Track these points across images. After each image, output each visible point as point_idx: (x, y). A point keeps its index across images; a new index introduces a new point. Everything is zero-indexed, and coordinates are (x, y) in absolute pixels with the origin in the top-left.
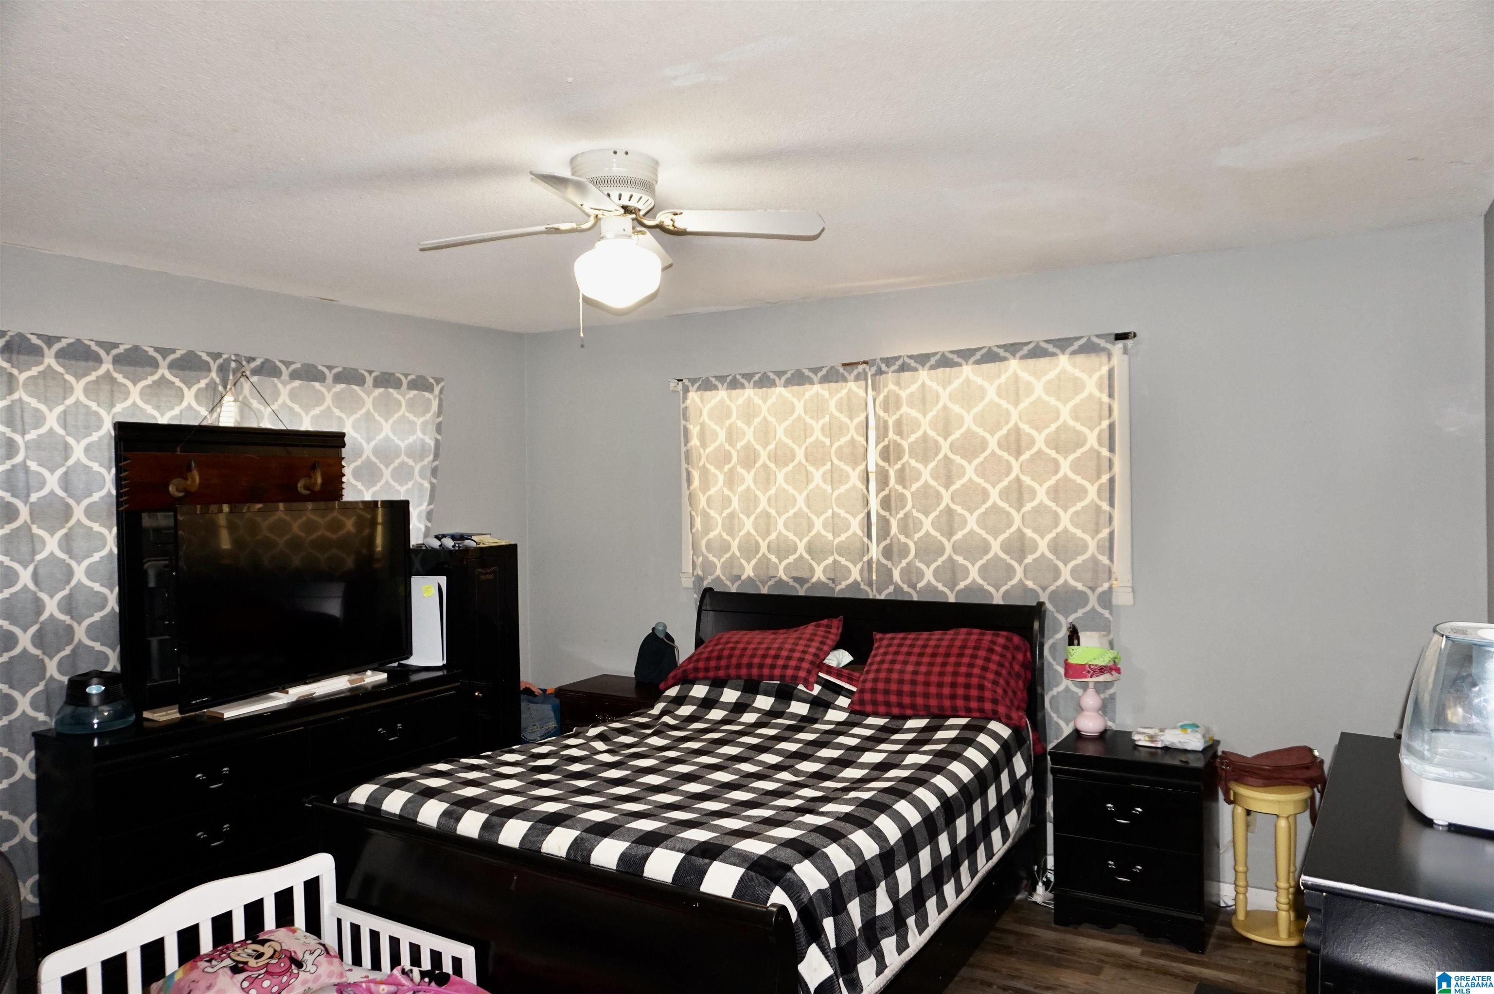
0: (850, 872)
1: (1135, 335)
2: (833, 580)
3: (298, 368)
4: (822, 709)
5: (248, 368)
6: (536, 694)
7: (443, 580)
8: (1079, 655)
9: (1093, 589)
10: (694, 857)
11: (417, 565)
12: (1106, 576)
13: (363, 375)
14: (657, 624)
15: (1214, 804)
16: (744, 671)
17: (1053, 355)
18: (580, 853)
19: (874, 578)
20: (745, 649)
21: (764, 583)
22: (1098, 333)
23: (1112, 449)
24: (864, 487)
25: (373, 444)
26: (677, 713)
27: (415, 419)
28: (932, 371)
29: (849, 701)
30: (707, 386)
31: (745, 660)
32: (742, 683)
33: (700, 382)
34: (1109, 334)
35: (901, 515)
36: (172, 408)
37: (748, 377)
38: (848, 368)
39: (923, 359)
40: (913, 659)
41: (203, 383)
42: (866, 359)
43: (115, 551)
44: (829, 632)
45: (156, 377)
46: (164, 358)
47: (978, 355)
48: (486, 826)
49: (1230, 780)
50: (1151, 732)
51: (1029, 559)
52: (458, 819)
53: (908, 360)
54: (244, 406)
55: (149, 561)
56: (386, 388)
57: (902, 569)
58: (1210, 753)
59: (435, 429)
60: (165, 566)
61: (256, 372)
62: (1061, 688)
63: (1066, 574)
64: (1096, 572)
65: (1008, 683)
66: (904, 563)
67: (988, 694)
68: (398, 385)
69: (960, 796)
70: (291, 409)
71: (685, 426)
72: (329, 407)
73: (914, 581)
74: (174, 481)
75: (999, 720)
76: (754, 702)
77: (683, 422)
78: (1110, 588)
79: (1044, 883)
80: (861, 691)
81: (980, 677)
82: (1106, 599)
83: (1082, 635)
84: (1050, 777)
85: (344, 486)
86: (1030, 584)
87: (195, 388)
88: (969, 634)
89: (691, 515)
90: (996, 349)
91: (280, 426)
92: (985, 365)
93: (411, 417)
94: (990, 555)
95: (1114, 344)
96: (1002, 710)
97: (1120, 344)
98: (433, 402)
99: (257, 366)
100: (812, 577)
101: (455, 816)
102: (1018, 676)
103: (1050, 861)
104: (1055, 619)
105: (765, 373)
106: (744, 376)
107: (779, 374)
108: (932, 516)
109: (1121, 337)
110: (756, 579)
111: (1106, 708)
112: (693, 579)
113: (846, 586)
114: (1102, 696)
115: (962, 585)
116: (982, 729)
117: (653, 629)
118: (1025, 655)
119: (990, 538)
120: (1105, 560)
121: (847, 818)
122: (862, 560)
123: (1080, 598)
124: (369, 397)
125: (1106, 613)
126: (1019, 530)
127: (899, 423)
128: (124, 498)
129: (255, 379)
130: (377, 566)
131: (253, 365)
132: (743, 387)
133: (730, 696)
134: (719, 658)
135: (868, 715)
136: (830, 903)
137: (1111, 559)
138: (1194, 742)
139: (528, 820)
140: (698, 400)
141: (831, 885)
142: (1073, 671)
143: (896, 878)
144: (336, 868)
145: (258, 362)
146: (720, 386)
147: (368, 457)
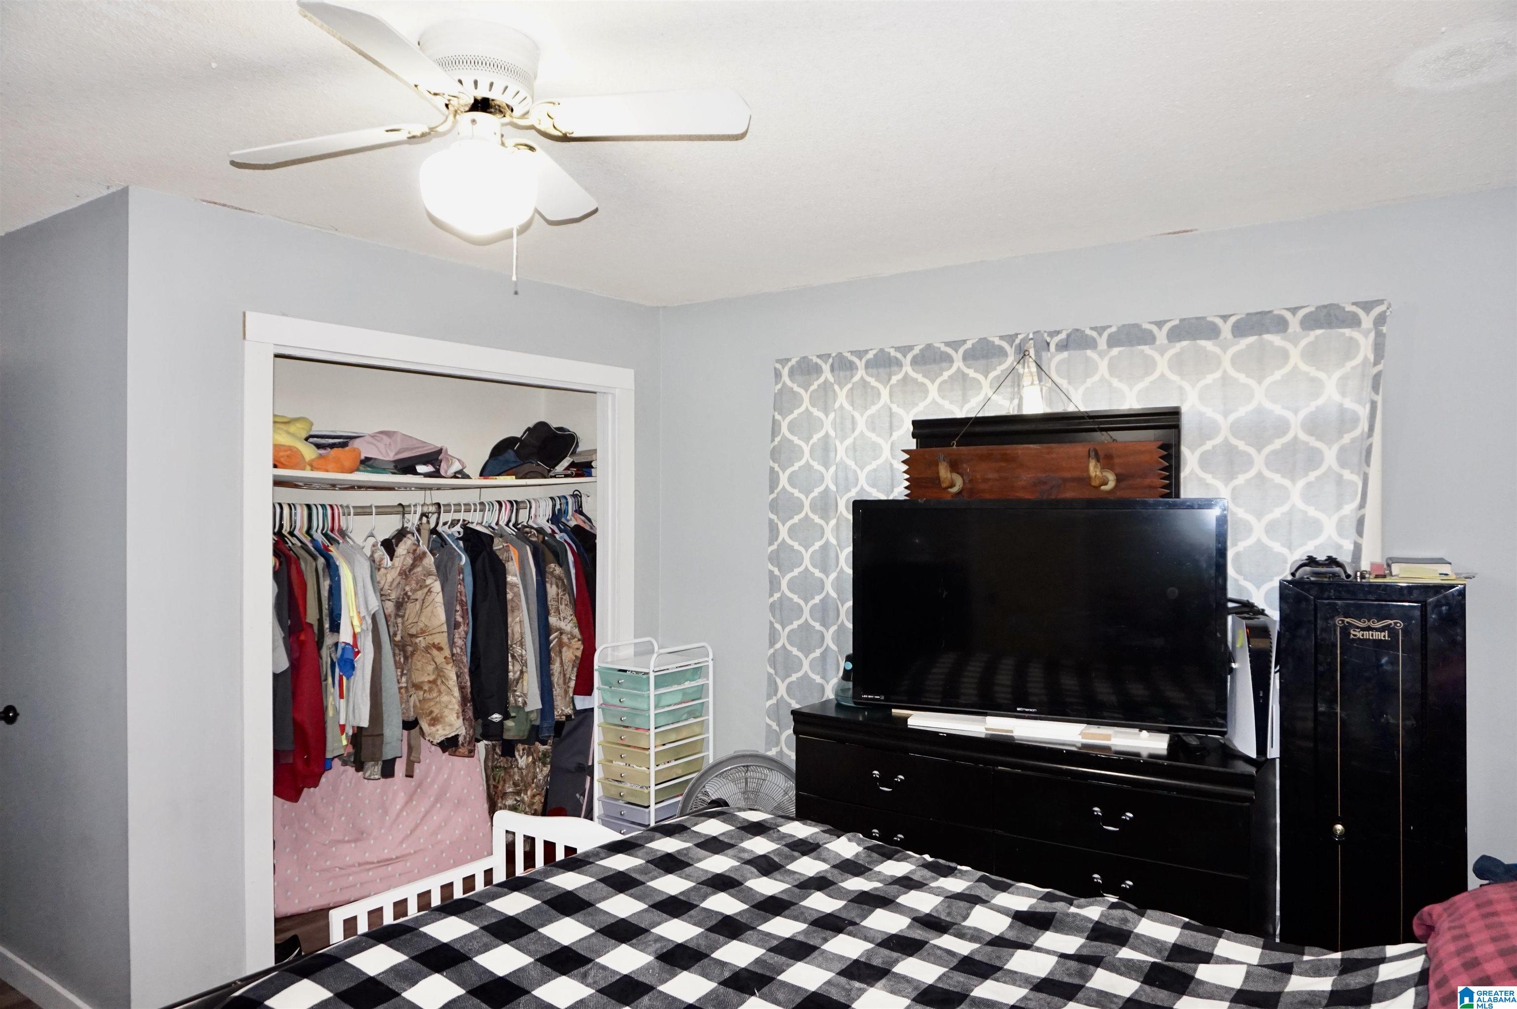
13: (1217, 324)
27: (1322, 374)
36: (969, 401)
41: (1001, 369)
45: (951, 371)
46: (957, 351)
56: (1257, 334)
59: (1367, 385)
61: (1063, 346)
68: (1280, 327)
70: (1110, 385)
72: (1163, 375)
87: (991, 377)
93: (1312, 371)
98: (1361, 341)
99: (1064, 339)
124: (1225, 353)
128: (908, 493)
145: (1063, 336)
147: (1225, 438)
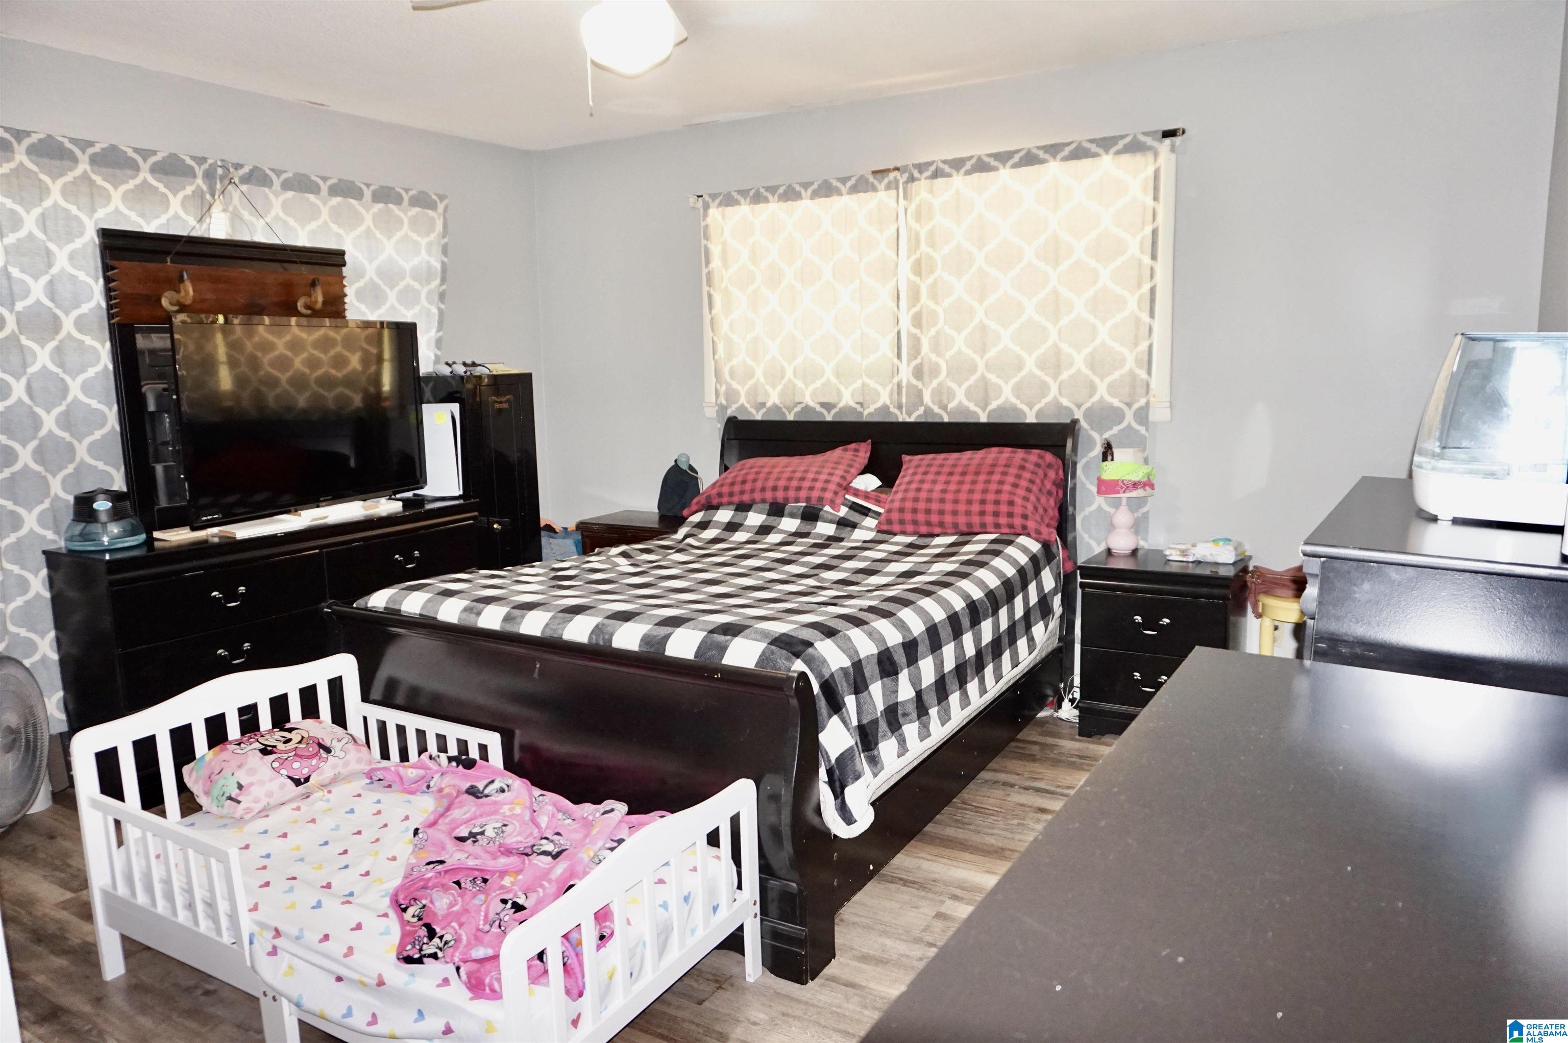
0: (873, 655)
1: (1184, 132)
2: (861, 404)
3: (290, 178)
4: (849, 529)
5: (237, 175)
6: (557, 531)
7: (455, 408)
8: (1112, 471)
9: (1129, 405)
10: (715, 635)
11: (428, 391)
12: (1144, 391)
13: (360, 188)
14: (680, 456)
15: (1242, 619)
16: (769, 495)
17: (1096, 155)
18: (602, 637)
19: (904, 400)
20: (770, 473)
21: (790, 410)
22: (1145, 130)
23: (1154, 257)
24: (894, 306)
25: (375, 264)
26: (700, 536)
27: (419, 239)
28: (968, 177)
29: (876, 522)
30: (728, 201)
31: (770, 483)
32: (767, 506)
33: (721, 197)
34: (1156, 132)
35: (933, 332)
36: (158, 217)
37: (772, 190)
38: (879, 176)
39: (957, 164)
40: (942, 478)
41: (189, 190)
42: (898, 165)
43: (111, 367)
44: (857, 456)
45: (138, 181)
46: (145, 160)
47: (1016, 158)
48: (507, 619)
49: (1259, 593)
50: (1183, 547)
51: (1064, 376)
52: (479, 614)
53: (942, 166)
54: (235, 217)
55: (147, 384)
56: (386, 203)
57: (933, 390)
58: (1241, 566)
59: (440, 250)
60: (164, 390)
61: (246, 179)
62: (1094, 507)
63: (1102, 391)
64: (1133, 387)
65: (1038, 500)
66: (935, 383)
67: (1018, 510)
68: (398, 200)
69: (985, 599)
70: (285, 223)
71: (706, 246)
72: (326, 222)
73: (945, 401)
74: (167, 294)
75: (1029, 535)
76: (779, 524)
77: (704, 242)
78: (1148, 403)
79: (1070, 700)
80: (889, 511)
81: (1011, 493)
82: (1142, 415)
83: (1116, 452)
84: (1079, 591)
85: (346, 306)
86: (1065, 402)
87: (181, 195)
88: (1000, 453)
89: (713, 341)
90: (1035, 151)
91: (276, 241)
92: (1024, 168)
93: (415, 236)
94: (1023, 373)
95: (1161, 142)
96: (1031, 524)
97: (1168, 141)
98: (437, 220)
99: (246, 174)
100: (840, 401)
101: (475, 611)
102: (1050, 493)
103: (1077, 681)
104: (1090, 436)
105: (790, 186)
106: (768, 189)
107: (806, 185)
108: (965, 333)
109: (1169, 134)
110: (782, 406)
111: (1138, 527)
112: (717, 408)
113: (875, 410)
114: (1136, 515)
115: (994, 405)
116: (1010, 543)
117: (676, 461)
118: (1057, 473)
119: (1024, 354)
120: (1143, 375)
121: (871, 610)
122: (891, 382)
123: (1116, 415)
124: (368, 212)
125: (1142, 430)
126: (1056, 346)
127: (931, 234)
128: (115, 310)
129: (244, 188)
130: (386, 404)
131: (241, 172)
132: (766, 200)
133: (755, 519)
134: (744, 482)
135: (895, 534)
136: (852, 682)
137: (1149, 373)
138: (1225, 556)
139: (549, 611)
140: (719, 217)
141: (853, 664)
142: (1106, 487)
143: (918, 668)
144: (359, 669)
145: (246, 170)
146: (742, 201)
147: (371, 278)
